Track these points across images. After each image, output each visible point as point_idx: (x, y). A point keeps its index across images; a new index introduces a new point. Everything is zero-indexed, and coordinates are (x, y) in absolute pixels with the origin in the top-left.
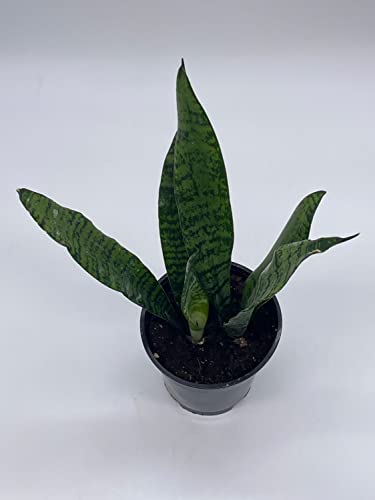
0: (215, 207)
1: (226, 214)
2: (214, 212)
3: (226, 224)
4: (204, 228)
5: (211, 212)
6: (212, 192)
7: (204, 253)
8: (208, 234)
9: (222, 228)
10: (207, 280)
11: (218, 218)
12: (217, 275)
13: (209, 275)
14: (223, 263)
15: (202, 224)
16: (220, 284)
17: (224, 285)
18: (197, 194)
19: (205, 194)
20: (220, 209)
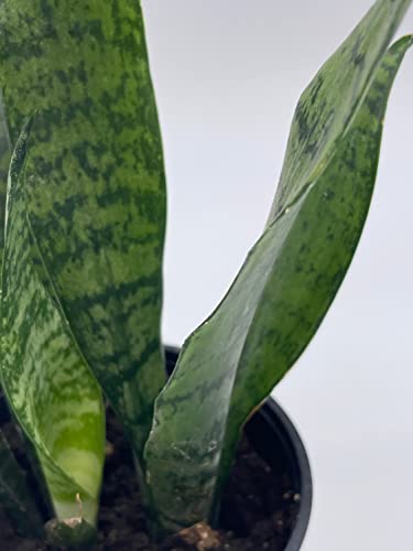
0: (108, 83)
1: (141, 110)
2: (107, 99)
3: (144, 144)
4: (79, 152)
5: (96, 98)
6: (96, 29)
7: (84, 237)
8: (93, 173)
9: (129, 158)
10: (96, 328)
11: (119, 123)
12: (122, 319)
13: (99, 312)
14: (142, 282)
15: (74, 139)
16: (136, 352)
17: (144, 357)
18: (51, 33)
19: (75, 32)
20: (121, 90)
